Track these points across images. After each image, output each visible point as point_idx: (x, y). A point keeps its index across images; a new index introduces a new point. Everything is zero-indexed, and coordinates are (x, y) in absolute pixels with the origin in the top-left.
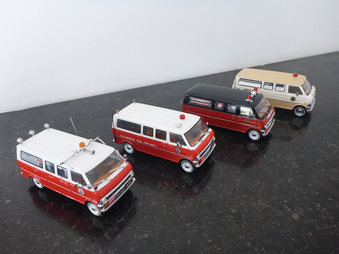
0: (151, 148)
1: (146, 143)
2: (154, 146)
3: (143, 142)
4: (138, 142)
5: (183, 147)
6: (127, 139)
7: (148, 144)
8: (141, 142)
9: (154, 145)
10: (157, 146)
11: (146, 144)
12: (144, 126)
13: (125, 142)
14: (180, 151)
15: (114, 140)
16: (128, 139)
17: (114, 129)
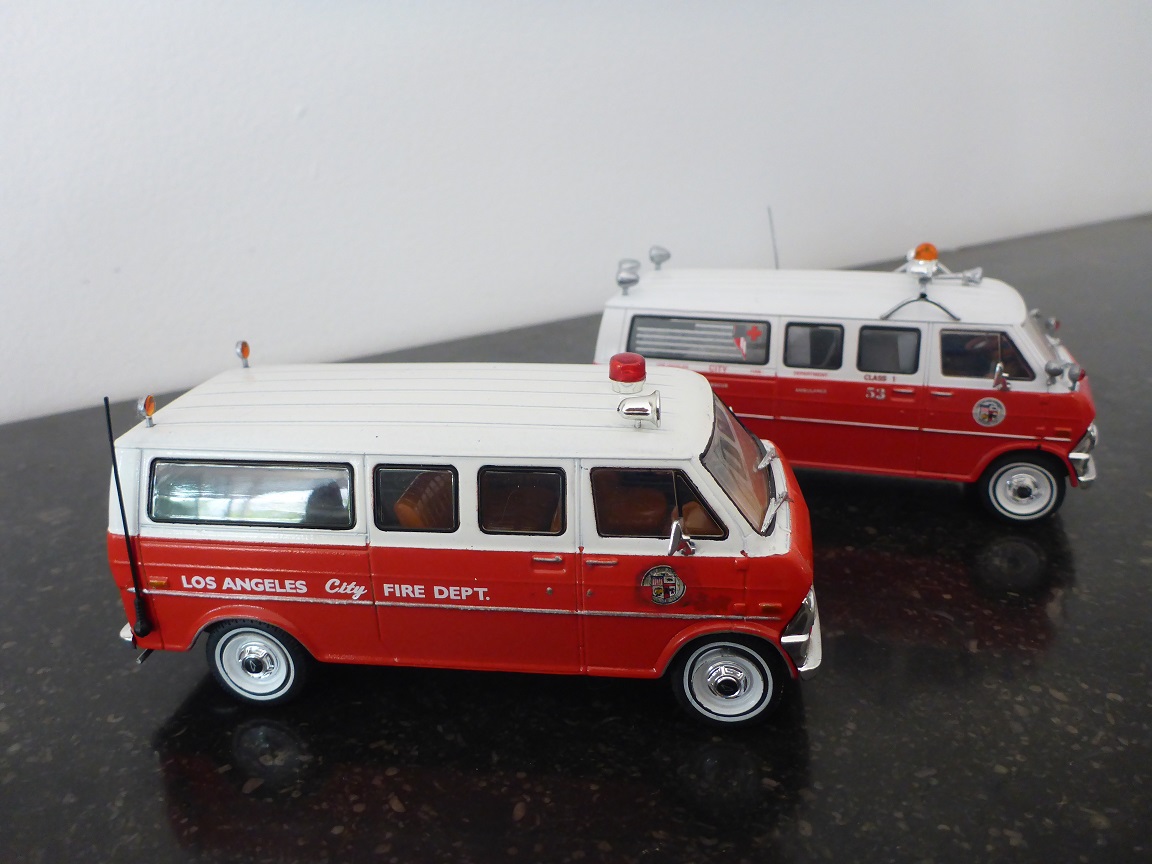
0: (450, 617)
1: (406, 590)
2: (474, 596)
3: (374, 592)
4: (338, 596)
5: (707, 549)
6: (243, 591)
7: (418, 591)
8: (359, 591)
9: (466, 592)
10: (495, 597)
11: (408, 599)
12: (377, 469)
13: (217, 630)
14: (679, 589)
15: (126, 633)
16: (253, 592)
17: (131, 544)
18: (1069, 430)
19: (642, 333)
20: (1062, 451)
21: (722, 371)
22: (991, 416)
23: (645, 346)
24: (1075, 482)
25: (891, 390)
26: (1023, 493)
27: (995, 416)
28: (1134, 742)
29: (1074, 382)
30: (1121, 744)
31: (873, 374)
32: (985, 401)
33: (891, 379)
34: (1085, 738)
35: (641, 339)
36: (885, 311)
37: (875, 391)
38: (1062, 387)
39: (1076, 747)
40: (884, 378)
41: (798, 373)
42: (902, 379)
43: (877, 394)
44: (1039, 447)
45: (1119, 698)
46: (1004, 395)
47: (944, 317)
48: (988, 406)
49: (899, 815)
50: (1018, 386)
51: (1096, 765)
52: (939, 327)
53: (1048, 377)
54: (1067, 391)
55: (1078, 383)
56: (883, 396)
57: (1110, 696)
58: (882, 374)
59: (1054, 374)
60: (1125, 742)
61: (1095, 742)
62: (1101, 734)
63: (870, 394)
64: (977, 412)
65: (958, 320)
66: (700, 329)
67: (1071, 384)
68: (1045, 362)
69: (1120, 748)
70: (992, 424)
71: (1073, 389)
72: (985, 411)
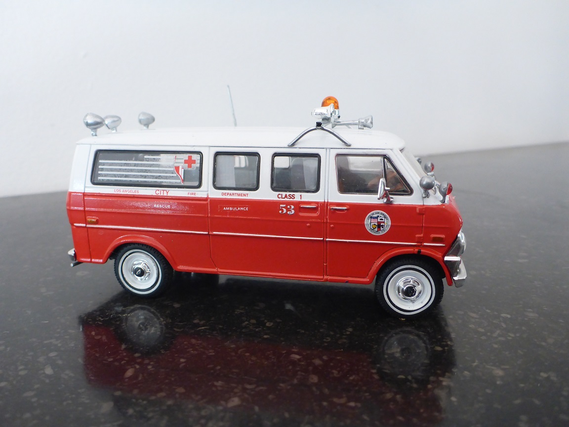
18: (443, 236)
19: (104, 164)
20: (438, 255)
21: (165, 194)
22: (379, 226)
23: (106, 175)
24: (451, 282)
25: (298, 206)
26: (409, 292)
27: (382, 226)
28: (518, 335)
29: (444, 196)
30: (510, 336)
31: (284, 194)
32: (374, 213)
33: (298, 197)
34: (489, 334)
35: (102, 170)
36: (291, 140)
37: (286, 207)
38: (434, 200)
39: (483, 338)
40: (293, 197)
41: (223, 194)
42: (307, 197)
43: (288, 210)
44: (419, 252)
45: (509, 316)
46: (388, 207)
47: (339, 144)
48: (377, 218)
49: (374, 371)
50: (399, 200)
51: (496, 346)
52: (334, 152)
53: (422, 190)
54: (440, 203)
55: (447, 197)
56: (293, 212)
57: (503, 315)
58: (292, 194)
59: (427, 187)
60: (512, 335)
61: (495, 335)
62: (498, 332)
63: (283, 211)
64: (368, 223)
65: (350, 145)
66: (148, 160)
67: (441, 198)
68: (420, 179)
69: (510, 338)
70: (381, 233)
71: (443, 201)
72: (375, 222)
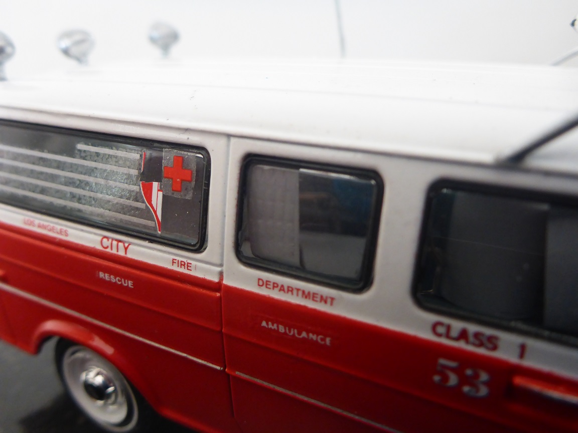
21: (121, 252)
25: (506, 378)
31: (457, 325)
33: (510, 348)
37: (458, 371)
40: (492, 343)
41: (262, 283)
43: (464, 380)
56: (483, 391)
58: (488, 331)
63: (445, 378)
66: (84, 155)
